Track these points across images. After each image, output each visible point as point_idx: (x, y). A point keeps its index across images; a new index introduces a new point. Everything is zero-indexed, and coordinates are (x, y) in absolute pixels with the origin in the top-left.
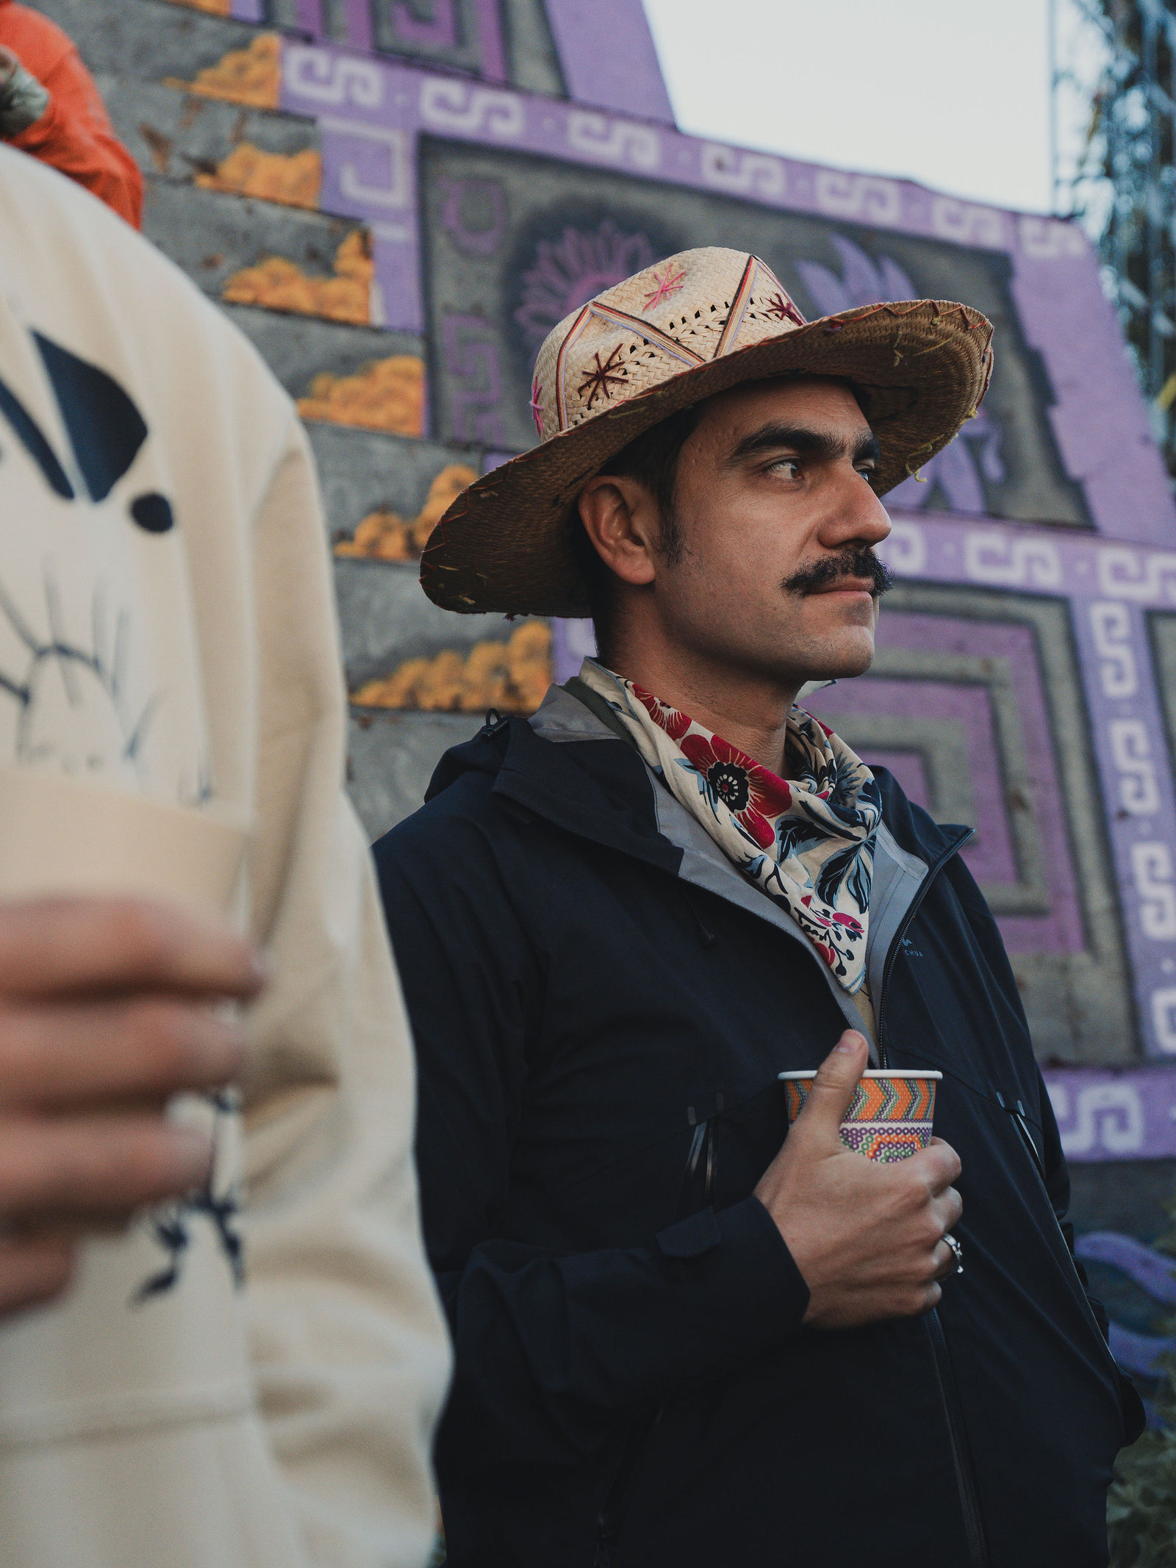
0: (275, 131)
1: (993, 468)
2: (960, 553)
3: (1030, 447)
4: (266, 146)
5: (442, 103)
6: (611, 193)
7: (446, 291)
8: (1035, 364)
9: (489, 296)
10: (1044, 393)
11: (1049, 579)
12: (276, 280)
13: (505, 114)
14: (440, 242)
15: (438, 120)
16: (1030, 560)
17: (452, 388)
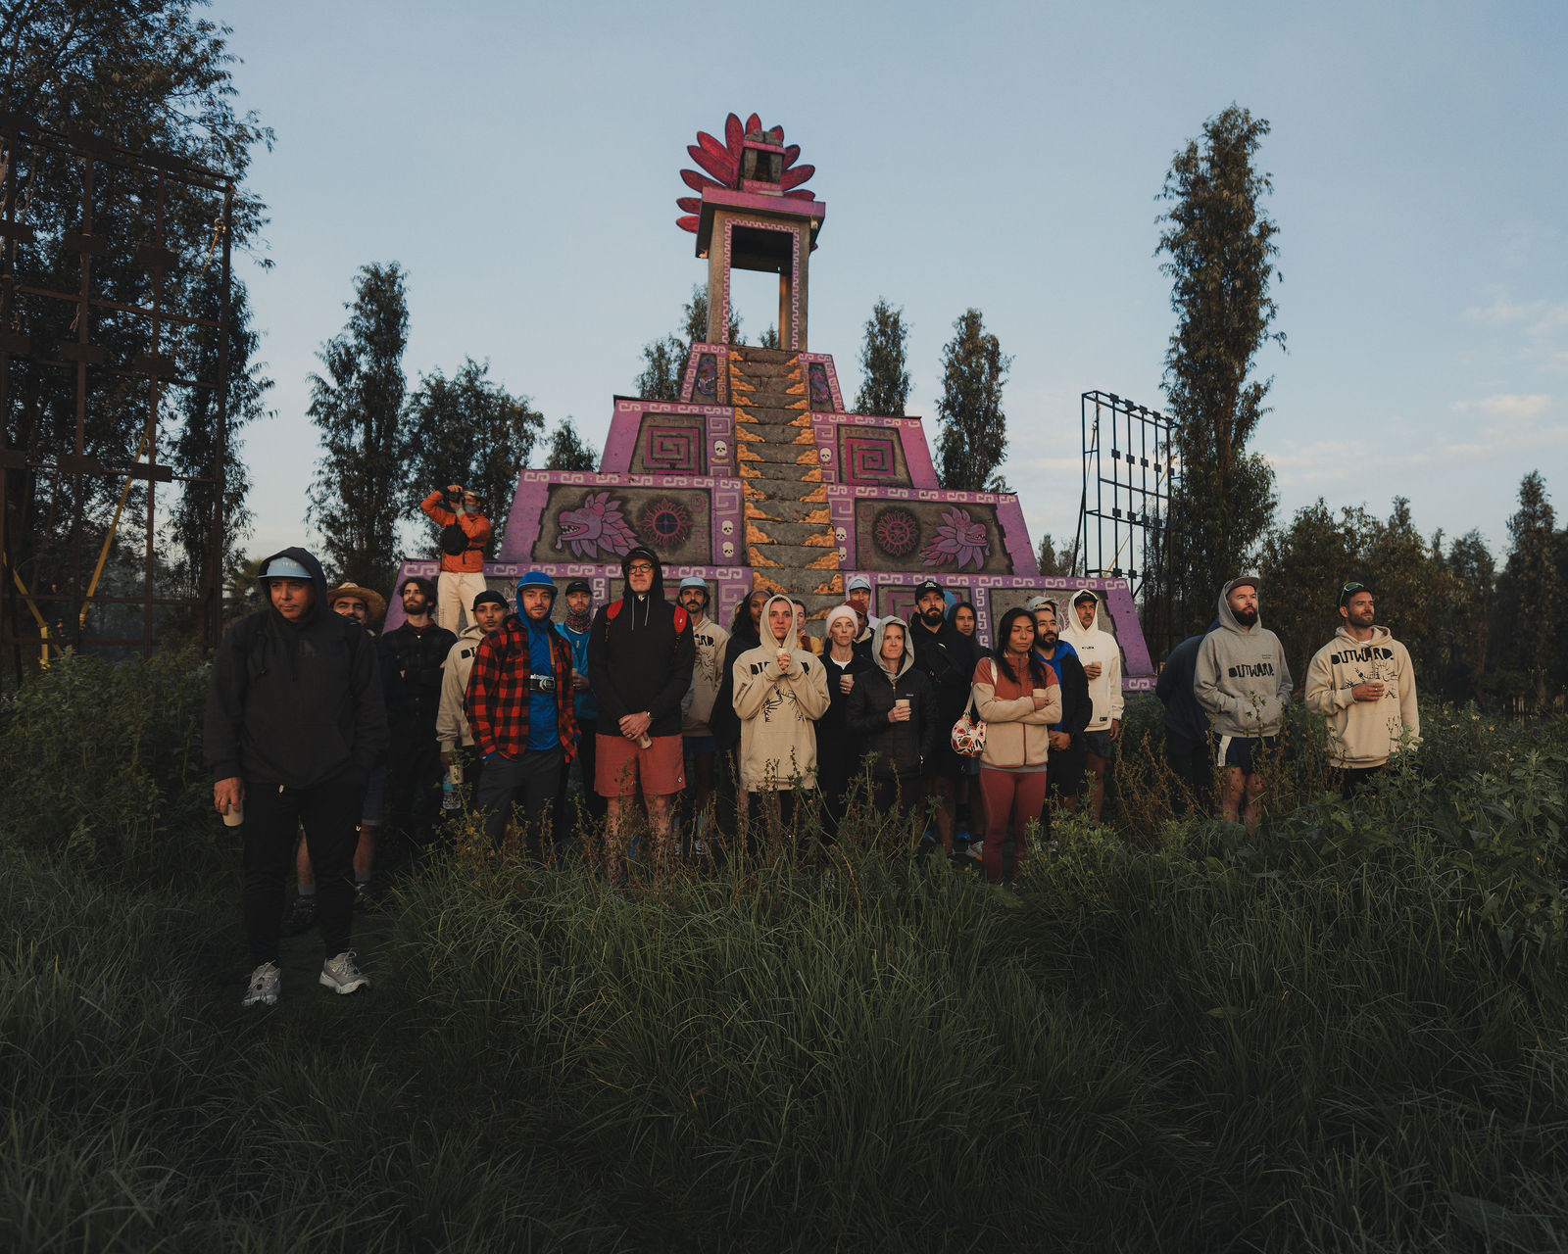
0: (820, 506)
1: (987, 553)
2: (945, 580)
3: (997, 547)
4: (819, 510)
5: (860, 491)
6: (897, 504)
7: (860, 529)
8: (1001, 529)
9: (869, 529)
10: (1002, 534)
11: (966, 584)
12: (816, 538)
13: (874, 491)
14: (859, 519)
15: (859, 494)
16: (962, 581)
17: (860, 548)
